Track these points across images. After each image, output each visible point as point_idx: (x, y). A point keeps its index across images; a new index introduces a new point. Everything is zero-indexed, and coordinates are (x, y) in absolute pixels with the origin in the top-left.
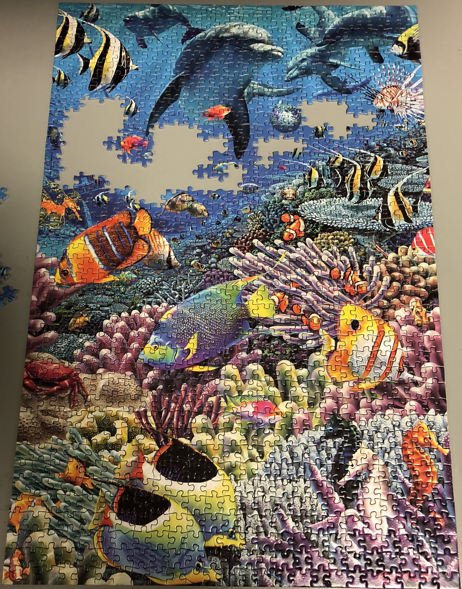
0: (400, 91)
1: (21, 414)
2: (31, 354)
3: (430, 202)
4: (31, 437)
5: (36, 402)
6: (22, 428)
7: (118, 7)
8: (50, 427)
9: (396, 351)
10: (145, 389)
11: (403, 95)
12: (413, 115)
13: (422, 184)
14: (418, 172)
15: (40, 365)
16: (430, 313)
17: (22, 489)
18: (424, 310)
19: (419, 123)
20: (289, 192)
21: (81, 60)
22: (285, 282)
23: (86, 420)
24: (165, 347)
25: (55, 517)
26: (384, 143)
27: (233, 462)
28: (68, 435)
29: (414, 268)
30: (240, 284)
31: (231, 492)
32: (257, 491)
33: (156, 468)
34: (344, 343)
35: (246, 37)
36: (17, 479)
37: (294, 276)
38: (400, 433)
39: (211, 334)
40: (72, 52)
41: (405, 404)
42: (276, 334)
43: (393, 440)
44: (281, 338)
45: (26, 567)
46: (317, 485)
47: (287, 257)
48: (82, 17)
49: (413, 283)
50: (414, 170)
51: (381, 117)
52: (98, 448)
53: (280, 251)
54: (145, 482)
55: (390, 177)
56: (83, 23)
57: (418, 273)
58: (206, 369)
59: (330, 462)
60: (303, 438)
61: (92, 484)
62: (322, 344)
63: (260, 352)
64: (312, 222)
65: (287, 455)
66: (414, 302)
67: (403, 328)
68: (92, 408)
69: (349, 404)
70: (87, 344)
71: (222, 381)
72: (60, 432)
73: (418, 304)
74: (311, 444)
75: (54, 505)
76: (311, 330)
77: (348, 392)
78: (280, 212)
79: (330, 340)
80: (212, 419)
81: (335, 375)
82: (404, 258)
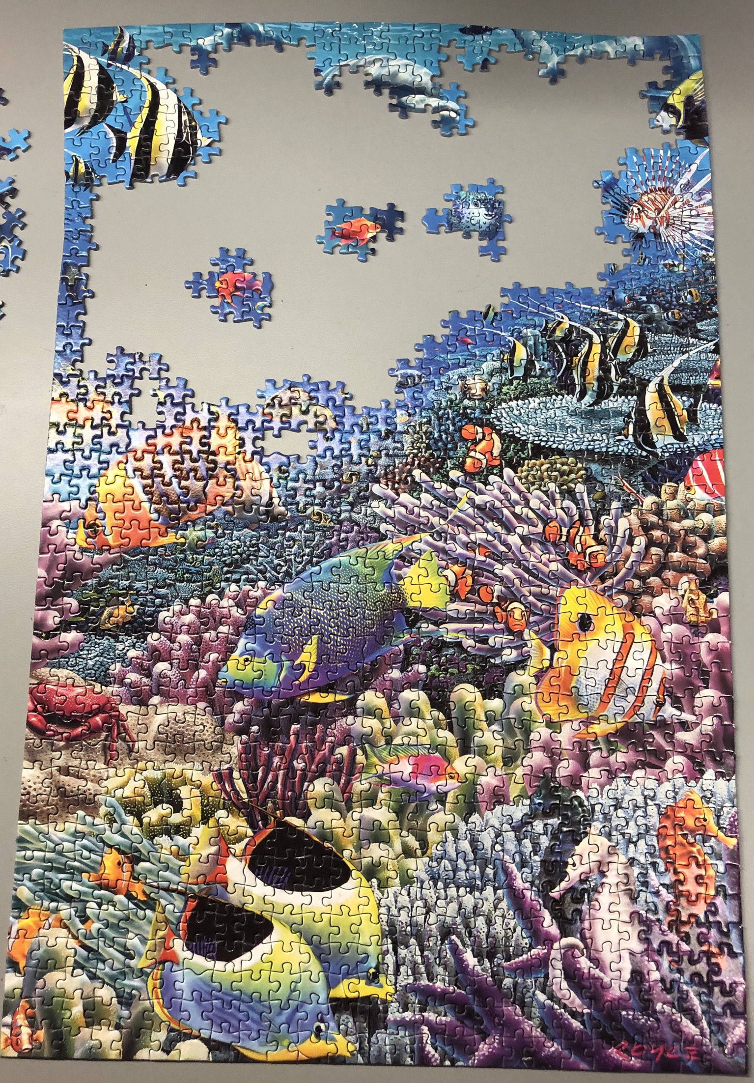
0: (672, 198)
1: (25, 773)
2: (38, 670)
3: (719, 403)
4: (42, 812)
5: (49, 752)
6: (27, 797)
7: (168, 30)
8: (73, 796)
9: (652, 668)
10: (229, 732)
11: (677, 205)
12: (693, 243)
13: (706, 371)
14: (700, 349)
15: (53, 689)
16: (713, 602)
17: (28, 900)
18: (703, 597)
19: (704, 258)
20: (476, 386)
21: (111, 135)
22: (466, 546)
23: (132, 784)
25: (84, 946)
26: (642, 295)
27: (376, 859)
28: (103, 810)
29: (688, 523)
30: (390, 547)
31: (372, 907)
32: (415, 905)
33: (250, 868)
36: (20, 882)
37: (479, 536)
38: (655, 808)
39: (340, 637)
40: (95, 121)
41: (665, 760)
42: (449, 637)
43: (644, 821)
44: (459, 644)
45: (38, 1029)
46: (517, 899)
47: (471, 501)
48: (107, 55)
49: (687, 549)
50: (693, 345)
51: (638, 246)
52: (152, 833)
53: (459, 491)
54: (230, 888)
55: (650, 359)
57: (693, 530)
58: (329, 698)
59: (537, 858)
60: (495, 816)
61: (144, 892)
62: (529, 656)
63: (422, 668)
64: (514, 439)
65: (465, 845)
66: (686, 583)
67: (666, 628)
68: (141, 765)
69: (571, 761)
70: (132, 653)
71: (359, 720)
72: (88, 804)
73: (693, 587)
74: (506, 827)
75: (80, 926)
76: (511, 632)
77: (570, 740)
78: (460, 421)
79: (541, 649)
80: (341, 785)
81: (551, 710)
82: (671, 504)
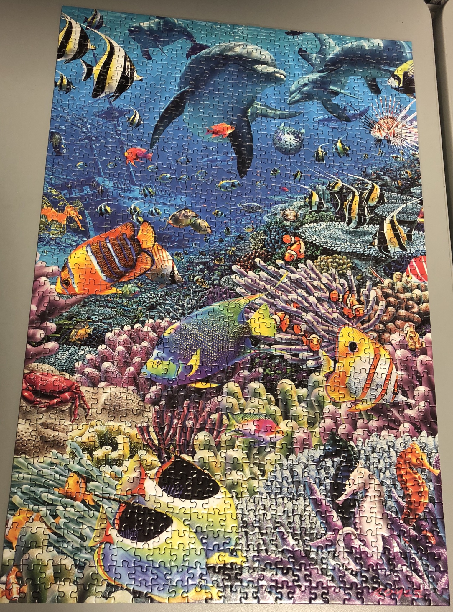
0: (396, 123)
1: (20, 427)
2: (30, 365)
3: (424, 231)
4: (30, 450)
5: (35, 414)
6: (21, 441)
7: (123, 16)
8: (50, 441)
9: (391, 374)
11: (399, 127)
12: (408, 147)
13: (416, 214)
14: (413, 202)
15: (39, 377)
17: (20, 504)
18: (417, 335)
19: (413, 155)
20: (291, 214)
21: (85, 66)
22: (286, 302)
23: (87, 435)
24: (167, 363)
25: (55, 533)
26: (380, 171)
27: (235, 480)
28: (68, 450)
29: (408, 295)
30: (243, 301)
31: (233, 510)
32: (258, 508)
33: (158, 485)
34: (343, 364)
35: (250, 57)
36: (15, 493)
37: (294, 296)
38: (394, 453)
39: (213, 351)
40: (75, 57)
41: (400, 425)
42: (278, 353)
43: (388, 460)
44: (282, 357)
45: (23, 585)
46: (317, 503)
47: (288, 277)
48: (86, 23)
49: (407, 309)
50: (409, 200)
51: (378, 146)
52: (99, 463)
53: (281, 271)
54: (147, 498)
55: (386, 205)
56: (87, 29)
57: (412, 299)
58: (208, 385)
59: (328, 481)
61: (93, 501)
64: (312, 244)
65: (287, 473)
66: (408, 328)
67: (398, 352)
68: (93, 422)
69: (347, 425)
70: (89, 356)
71: (225, 399)
72: (59, 446)
73: (412, 330)
74: (311, 463)
75: (53, 521)
77: (346, 413)
78: (282, 232)
79: (329, 361)
80: (214, 436)
81: (334, 396)
82: (399, 284)
